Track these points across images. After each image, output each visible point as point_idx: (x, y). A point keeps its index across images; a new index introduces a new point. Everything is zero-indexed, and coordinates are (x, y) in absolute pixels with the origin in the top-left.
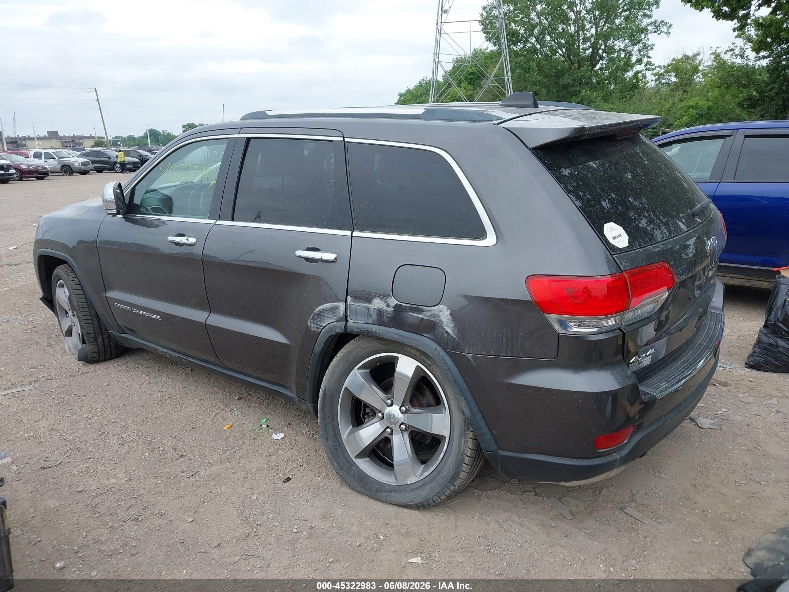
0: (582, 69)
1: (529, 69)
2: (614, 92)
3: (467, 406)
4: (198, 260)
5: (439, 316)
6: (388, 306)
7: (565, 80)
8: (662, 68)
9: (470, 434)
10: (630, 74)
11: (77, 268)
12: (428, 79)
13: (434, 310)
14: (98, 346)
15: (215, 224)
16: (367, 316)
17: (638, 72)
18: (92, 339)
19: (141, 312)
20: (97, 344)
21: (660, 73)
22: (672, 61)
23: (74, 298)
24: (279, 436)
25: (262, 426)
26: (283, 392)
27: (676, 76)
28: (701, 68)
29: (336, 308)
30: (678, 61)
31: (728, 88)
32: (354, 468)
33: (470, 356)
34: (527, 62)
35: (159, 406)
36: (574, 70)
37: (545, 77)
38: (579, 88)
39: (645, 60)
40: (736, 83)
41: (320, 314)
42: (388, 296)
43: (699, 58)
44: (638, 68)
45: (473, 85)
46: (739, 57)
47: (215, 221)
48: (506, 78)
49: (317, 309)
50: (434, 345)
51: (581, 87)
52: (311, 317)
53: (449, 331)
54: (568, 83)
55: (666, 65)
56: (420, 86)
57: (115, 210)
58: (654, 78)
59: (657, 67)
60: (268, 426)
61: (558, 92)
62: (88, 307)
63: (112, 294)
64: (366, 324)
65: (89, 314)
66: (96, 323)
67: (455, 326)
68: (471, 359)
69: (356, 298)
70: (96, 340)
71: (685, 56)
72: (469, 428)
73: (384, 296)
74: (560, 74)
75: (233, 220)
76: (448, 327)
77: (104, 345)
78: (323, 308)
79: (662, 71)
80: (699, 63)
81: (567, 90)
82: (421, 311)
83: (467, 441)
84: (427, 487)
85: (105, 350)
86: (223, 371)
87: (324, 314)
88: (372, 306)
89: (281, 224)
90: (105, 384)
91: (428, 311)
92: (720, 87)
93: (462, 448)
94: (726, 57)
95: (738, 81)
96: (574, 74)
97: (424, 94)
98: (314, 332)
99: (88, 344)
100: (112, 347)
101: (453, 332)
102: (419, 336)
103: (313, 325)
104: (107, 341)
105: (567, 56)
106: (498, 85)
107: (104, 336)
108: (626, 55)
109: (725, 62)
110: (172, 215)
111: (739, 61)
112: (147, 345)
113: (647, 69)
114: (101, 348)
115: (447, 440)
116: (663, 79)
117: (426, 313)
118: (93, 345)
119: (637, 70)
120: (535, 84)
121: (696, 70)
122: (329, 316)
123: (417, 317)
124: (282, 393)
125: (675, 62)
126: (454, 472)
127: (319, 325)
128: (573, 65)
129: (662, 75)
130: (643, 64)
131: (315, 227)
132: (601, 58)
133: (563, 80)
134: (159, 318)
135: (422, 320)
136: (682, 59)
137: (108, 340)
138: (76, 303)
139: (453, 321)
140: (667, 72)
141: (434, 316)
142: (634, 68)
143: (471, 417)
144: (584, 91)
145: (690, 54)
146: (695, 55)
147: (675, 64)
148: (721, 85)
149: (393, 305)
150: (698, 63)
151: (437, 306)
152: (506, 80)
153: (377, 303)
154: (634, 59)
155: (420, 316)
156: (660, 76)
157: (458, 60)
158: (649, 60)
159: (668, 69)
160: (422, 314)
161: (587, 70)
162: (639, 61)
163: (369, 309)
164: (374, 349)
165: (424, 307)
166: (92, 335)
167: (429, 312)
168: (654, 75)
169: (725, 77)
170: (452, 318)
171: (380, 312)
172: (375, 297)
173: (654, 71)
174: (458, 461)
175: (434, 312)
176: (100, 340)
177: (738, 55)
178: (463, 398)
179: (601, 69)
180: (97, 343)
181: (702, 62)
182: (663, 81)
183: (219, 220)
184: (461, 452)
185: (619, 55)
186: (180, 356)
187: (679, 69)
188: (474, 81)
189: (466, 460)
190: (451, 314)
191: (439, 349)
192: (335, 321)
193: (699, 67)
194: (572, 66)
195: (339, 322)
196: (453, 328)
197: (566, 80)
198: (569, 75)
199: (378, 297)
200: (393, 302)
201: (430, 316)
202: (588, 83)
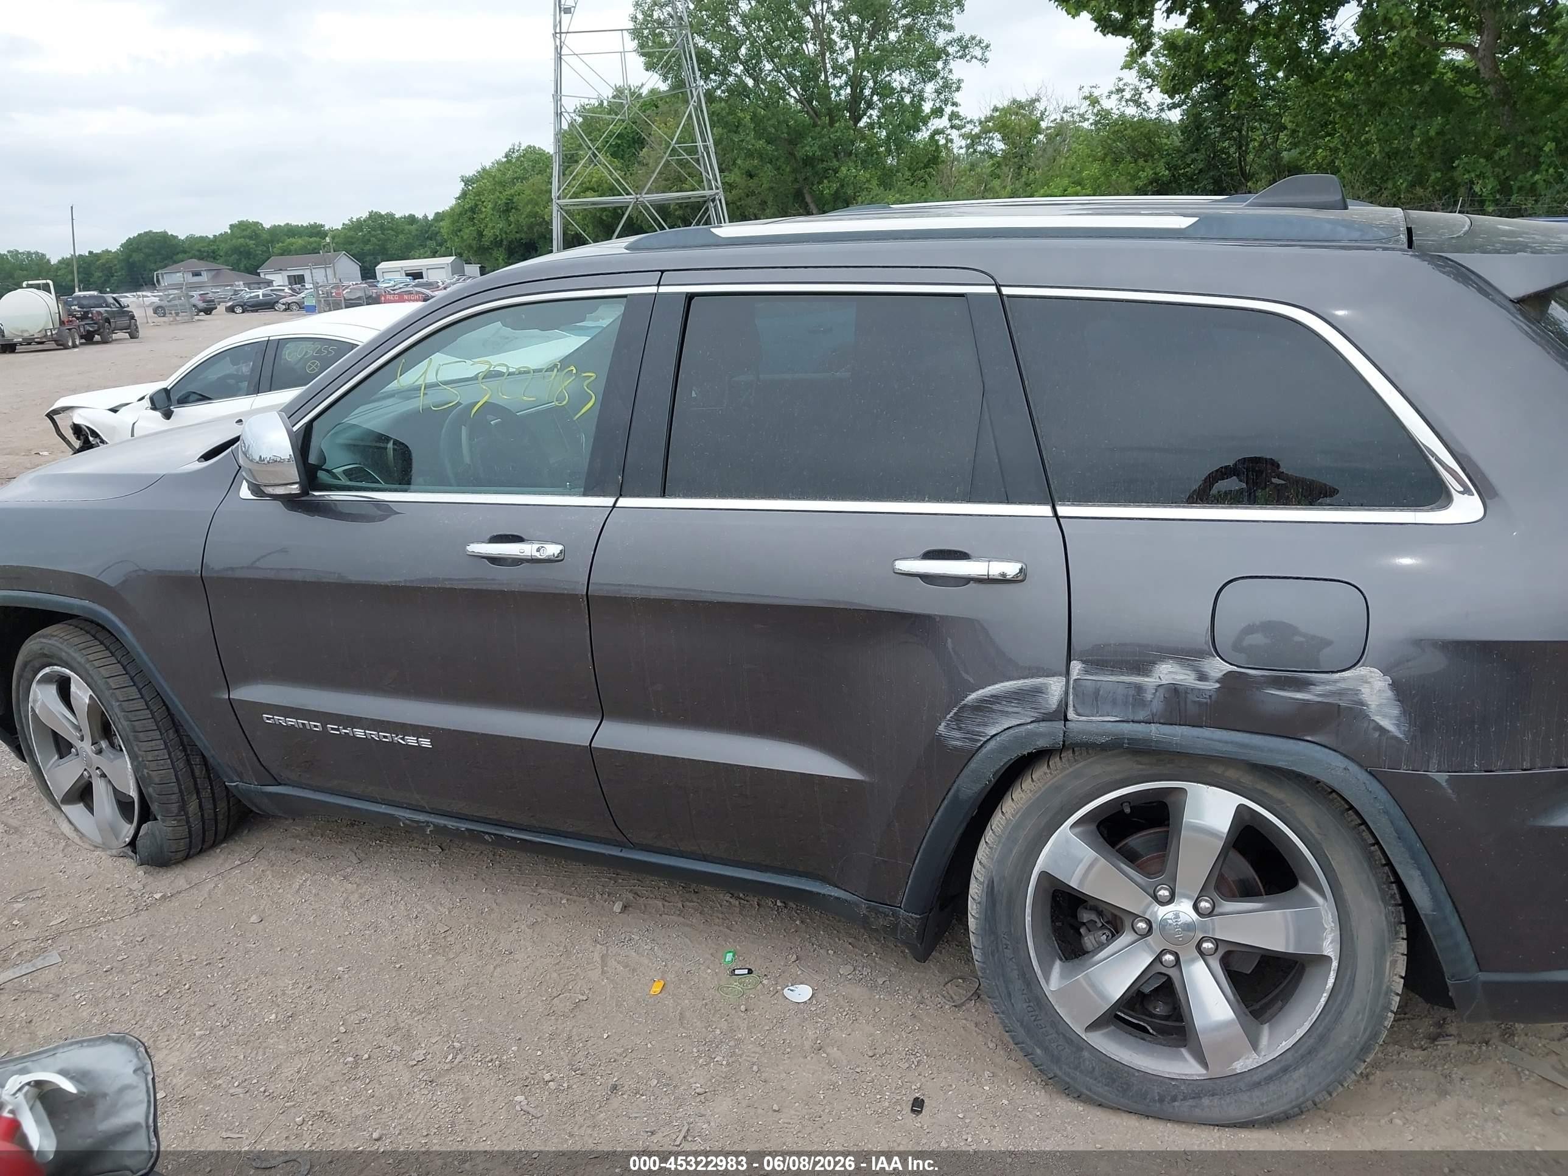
0: (837, 125)
1: (737, 127)
2: (898, 171)
3: (1427, 889)
4: (573, 597)
5: (1357, 692)
6: (1202, 677)
7: (808, 148)
8: (977, 124)
9: (1401, 945)
10: (923, 135)
11: (128, 634)
12: (522, 148)
13: (1344, 679)
14: (188, 822)
15: (614, 506)
16: (1133, 706)
17: (937, 132)
18: (174, 808)
19: (359, 733)
20: (188, 818)
21: (973, 133)
22: (993, 110)
23: (117, 710)
24: (802, 993)
25: (737, 972)
26: (815, 890)
27: (1003, 139)
28: (1043, 125)
29: (1038, 691)
30: (1006, 111)
31: (1116, 161)
32: (1086, 1054)
33: (1442, 777)
34: (732, 112)
35: (441, 960)
36: (823, 129)
37: (769, 143)
38: (836, 163)
39: (948, 109)
40: (1129, 151)
41: (983, 708)
42: (1201, 654)
43: (1040, 106)
44: (936, 123)
45: (622, 158)
46: (1131, 103)
47: (614, 500)
48: (700, 144)
49: (973, 696)
50: (1338, 762)
51: (838, 161)
52: (951, 714)
53: (1387, 724)
54: (814, 154)
55: (983, 119)
56: (509, 162)
57: (296, 486)
58: (963, 143)
59: (968, 122)
60: (750, 971)
61: (794, 171)
62: (159, 729)
63: (245, 693)
64: (1125, 725)
65: (162, 747)
66: (181, 765)
67: (1404, 712)
68: (1444, 784)
69: (1098, 662)
70: (183, 807)
71: (1014, 101)
72: (1397, 933)
73: (1186, 655)
74: (796, 136)
75: (663, 494)
76: (1385, 716)
77: (202, 815)
78: (994, 692)
79: (977, 130)
80: (1042, 116)
81: (813, 167)
82: (1302, 685)
83: (1396, 961)
84: (1296, 1075)
85: (203, 828)
86: (621, 854)
87: (994, 707)
88: (1149, 682)
89: (836, 498)
90: (254, 918)
91: (1323, 683)
92: (1103, 160)
93: (1386, 980)
94: (1109, 103)
95: (1134, 148)
96: (823, 136)
97: (517, 178)
98: (955, 748)
99: (163, 821)
100: (220, 817)
101: (1398, 726)
102: (1292, 741)
103: (957, 734)
104: (208, 806)
105: (806, 100)
106: (688, 157)
107: (203, 794)
108: (912, 101)
109: (1108, 112)
110: (412, 487)
111: (1131, 111)
112: (357, 808)
113: (952, 127)
114: (196, 825)
115: (1335, 964)
116: (980, 144)
117: (1319, 689)
118: (179, 821)
119: (933, 128)
120: (750, 155)
121: (1036, 129)
122: (1010, 709)
123: (1291, 698)
124: (811, 892)
125: (998, 113)
126: (1368, 1033)
127: (979, 734)
128: (820, 119)
129: (978, 136)
130: (946, 118)
131: (929, 501)
132: (870, 105)
133: (802, 147)
134: (426, 743)
135: (1306, 703)
136: (1009, 107)
137: (211, 806)
138: (125, 723)
139: (1399, 701)
140: (986, 131)
141: (1341, 693)
142: (929, 124)
143: (1434, 911)
144: (844, 169)
145: (1023, 98)
146: (1033, 102)
147: (998, 117)
148: (1106, 155)
149: (1219, 675)
150: (1039, 115)
151: (1352, 670)
152: (701, 148)
153: (1167, 673)
154: (927, 107)
155: (1299, 696)
156: (974, 139)
157: (584, 109)
158: (955, 109)
159: (987, 127)
160: (1309, 692)
161: (848, 128)
162: (938, 112)
163: (1139, 688)
164: (1118, 777)
165: (1314, 675)
166: (173, 797)
167: (1326, 685)
168: (964, 136)
169: (1109, 142)
170: (1397, 695)
171: (1175, 692)
172: (1162, 659)
173: (963, 131)
174: (1378, 1010)
175: (1343, 685)
176: (193, 806)
177: (1131, 100)
178: (1419, 873)
179: (871, 126)
180: (186, 814)
181: (1047, 113)
182: (981, 148)
183: (621, 495)
184: (1384, 987)
185: (900, 101)
186: (470, 827)
187: (1008, 127)
188: (623, 150)
189: (1393, 1003)
190: (1395, 686)
191: (1353, 768)
192: (1029, 720)
193: (1041, 123)
194: (817, 120)
195: (1043, 724)
196: (1398, 718)
197: (810, 147)
198: (813, 139)
199: (1171, 658)
200: (1217, 667)
201: (1332, 693)
202: (850, 154)
